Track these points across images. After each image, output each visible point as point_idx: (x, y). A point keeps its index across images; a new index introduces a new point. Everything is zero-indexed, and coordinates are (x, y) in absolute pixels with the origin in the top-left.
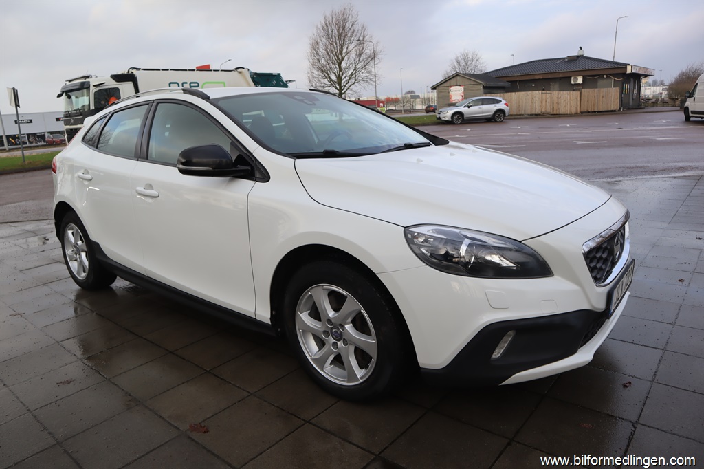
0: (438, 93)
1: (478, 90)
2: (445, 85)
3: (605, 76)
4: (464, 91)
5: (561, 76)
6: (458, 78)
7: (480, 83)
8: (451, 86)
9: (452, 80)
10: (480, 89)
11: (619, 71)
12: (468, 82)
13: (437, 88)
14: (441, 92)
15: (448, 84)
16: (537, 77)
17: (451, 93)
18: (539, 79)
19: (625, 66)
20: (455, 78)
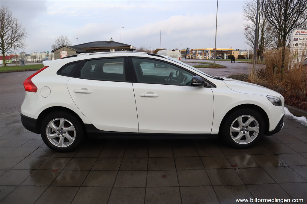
0: (55, 54)
1: (74, 53)
2: (58, 50)
3: (123, 49)
4: (68, 53)
5: (106, 48)
6: (64, 47)
7: (75, 50)
8: (61, 51)
9: (62, 48)
10: (75, 53)
11: (128, 48)
12: (69, 50)
13: (54, 52)
14: (56, 53)
15: (59, 50)
16: (97, 49)
17: (61, 54)
18: (98, 50)
19: (130, 46)
20: (63, 48)
